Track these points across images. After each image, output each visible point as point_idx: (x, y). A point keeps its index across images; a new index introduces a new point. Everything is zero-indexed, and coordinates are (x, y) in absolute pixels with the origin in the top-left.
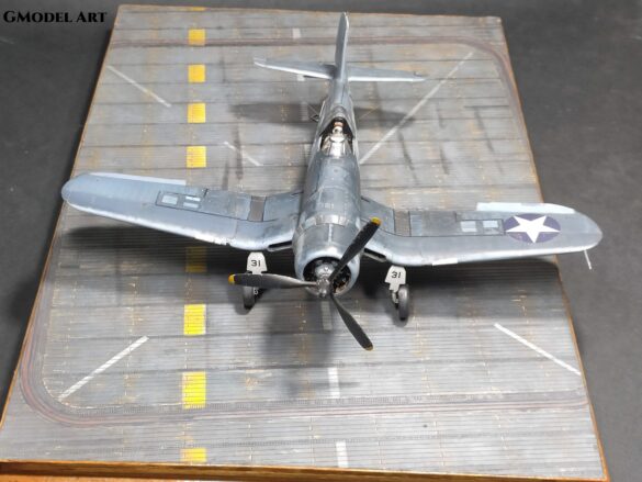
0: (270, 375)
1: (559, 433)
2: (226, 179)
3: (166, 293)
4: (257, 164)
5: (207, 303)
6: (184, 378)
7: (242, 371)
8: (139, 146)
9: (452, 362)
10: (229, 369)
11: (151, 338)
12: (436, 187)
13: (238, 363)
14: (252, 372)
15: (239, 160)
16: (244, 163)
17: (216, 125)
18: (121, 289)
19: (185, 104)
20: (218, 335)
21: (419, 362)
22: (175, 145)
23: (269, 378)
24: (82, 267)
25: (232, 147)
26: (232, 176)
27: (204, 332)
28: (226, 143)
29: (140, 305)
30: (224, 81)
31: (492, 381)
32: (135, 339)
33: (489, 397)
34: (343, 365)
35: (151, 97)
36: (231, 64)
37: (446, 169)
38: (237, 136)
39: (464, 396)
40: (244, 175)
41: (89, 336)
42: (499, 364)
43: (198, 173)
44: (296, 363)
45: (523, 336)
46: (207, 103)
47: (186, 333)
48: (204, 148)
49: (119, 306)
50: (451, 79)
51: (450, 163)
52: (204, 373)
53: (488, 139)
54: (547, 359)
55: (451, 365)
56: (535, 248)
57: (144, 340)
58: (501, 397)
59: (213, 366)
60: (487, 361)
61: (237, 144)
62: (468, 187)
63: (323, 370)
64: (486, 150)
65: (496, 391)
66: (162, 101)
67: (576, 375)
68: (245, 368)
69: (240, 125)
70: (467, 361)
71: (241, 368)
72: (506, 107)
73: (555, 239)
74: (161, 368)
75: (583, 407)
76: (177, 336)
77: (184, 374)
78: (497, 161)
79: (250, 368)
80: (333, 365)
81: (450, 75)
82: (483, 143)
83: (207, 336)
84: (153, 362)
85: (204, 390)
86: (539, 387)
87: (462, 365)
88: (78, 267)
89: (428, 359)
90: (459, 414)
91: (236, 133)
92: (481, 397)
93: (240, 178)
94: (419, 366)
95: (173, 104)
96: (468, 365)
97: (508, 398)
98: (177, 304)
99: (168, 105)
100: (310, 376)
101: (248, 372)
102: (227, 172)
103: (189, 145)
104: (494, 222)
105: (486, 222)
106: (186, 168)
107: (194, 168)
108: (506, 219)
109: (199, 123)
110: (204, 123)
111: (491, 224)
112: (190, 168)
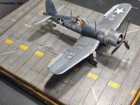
0: (118, 70)
2: (52, 52)
3: (80, 78)
4: (52, 45)
5: (89, 72)
8: (25, 62)
10: (112, 76)
11: (93, 86)
13: (111, 74)
14: (115, 73)
15: (47, 47)
16: (49, 47)
17: (32, 46)
18: (72, 85)
19: (18, 48)
20: (100, 74)
22: (32, 56)
24: (59, 90)
25: (42, 47)
26: (51, 51)
27: (98, 76)
28: (39, 47)
29: (81, 84)
30: (17, 38)
32: (91, 88)
34: (122, 58)
35: (9, 53)
36: (12, 35)
38: (39, 44)
40: (53, 48)
42: (136, 37)
43: (45, 56)
44: (117, 65)
45: (131, 31)
46: (22, 44)
47: (96, 79)
48: (37, 51)
49: (78, 88)
52: (110, 81)
53: (75, 11)
54: (139, 30)
56: (126, 13)
57: (93, 88)
60: (134, 38)
61: (41, 45)
63: (122, 61)
64: (78, 12)
66: (13, 52)
69: (36, 42)
70: (133, 40)
71: (113, 74)
72: (68, 4)
73: (126, 9)
74: (103, 88)
76: (95, 82)
77: (108, 84)
78: (83, 12)
80: (122, 60)
82: (76, 11)
83: (99, 76)
84: (101, 89)
85: (115, 83)
88: (59, 91)
91: (38, 44)
93: (53, 50)
95: (16, 50)
98: (85, 77)
99: (16, 51)
100: (122, 64)
102: (50, 51)
103: (34, 53)
104: (113, 15)
105: (112, 16)
106: (41, 57)
107: (43, 56)
108: (113, 13)
109: (28, 49)
110: (29, 48)
111: (113, 16)
112: (42, 57)
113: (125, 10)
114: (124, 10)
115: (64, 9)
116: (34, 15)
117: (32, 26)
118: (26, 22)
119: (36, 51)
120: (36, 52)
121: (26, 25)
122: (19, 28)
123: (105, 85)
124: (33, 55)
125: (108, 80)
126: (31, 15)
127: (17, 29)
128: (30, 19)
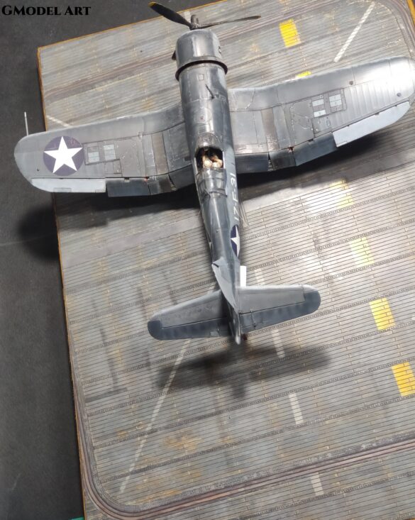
0: (243, 58)
1: (63, 70)
6: (299, 40)
7: (262, 55)
9: (128, 103)
10: (271, 54)
11: (333, 62)
12: (148, 269)
13: (267, 60)
14: (256, 57)
21: (149, 96)
23: (244, 56)
31: (102, 95)
32: (341, 59)
33: (103, 83)
37: (140, 293)
39: (119, 79)
41: (376, 51)
42: (97, 110)
50: (142, 435)
51: (137, 303)
52: (287, 47)
53: (106, 344)
54: (67, 122)
55: (127, 100)
57: (337, 59)
58: (96, 86)
59: (283, 53)
60: (105, 110)
62: (121, 276)
65: (99, 89)
67: (50, 115)
68: (260, 58)
70: (118, 106)
71: (264, 57)
72: (89, 400)
74: (317, 42)
75: (47, 93)
76: (315, 68)
77: (300, 42)
78: (97, 316)
79: (257, 59)
81: (143, 442)
82: (107, 341)
84: (323, 44)
85: (283, 35)
86: (72, 99)
87: (121, 102)
89: (143, 100)
90: (121, 66)
92: (109, 82)
94: (149, 93)
96: (117, 103)
97: (92, 86)
101: (259, 56)
103: (372, 266)
104: (91, 161)
105: (97, 160)
106: (365, 235)
107: (358, 237)
108: (83, 166)
109: (374, 299)
110: (371, 300)
111: (93, 157)
112: (362, 236)
113: (52, 142)
114: (54, 145)
115: (125, 390)
116: (234, 448)
117: (287, 393)
118: (288, 433)
119: (360, 269)
120: (364, 268)
121: (299, 420)
122: (327, 422)
123: (305, 46)
124: (380, 264)
125: (288, 51)
126: (242, 458)
127: (340, 421)
128: (264, 436)
